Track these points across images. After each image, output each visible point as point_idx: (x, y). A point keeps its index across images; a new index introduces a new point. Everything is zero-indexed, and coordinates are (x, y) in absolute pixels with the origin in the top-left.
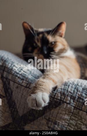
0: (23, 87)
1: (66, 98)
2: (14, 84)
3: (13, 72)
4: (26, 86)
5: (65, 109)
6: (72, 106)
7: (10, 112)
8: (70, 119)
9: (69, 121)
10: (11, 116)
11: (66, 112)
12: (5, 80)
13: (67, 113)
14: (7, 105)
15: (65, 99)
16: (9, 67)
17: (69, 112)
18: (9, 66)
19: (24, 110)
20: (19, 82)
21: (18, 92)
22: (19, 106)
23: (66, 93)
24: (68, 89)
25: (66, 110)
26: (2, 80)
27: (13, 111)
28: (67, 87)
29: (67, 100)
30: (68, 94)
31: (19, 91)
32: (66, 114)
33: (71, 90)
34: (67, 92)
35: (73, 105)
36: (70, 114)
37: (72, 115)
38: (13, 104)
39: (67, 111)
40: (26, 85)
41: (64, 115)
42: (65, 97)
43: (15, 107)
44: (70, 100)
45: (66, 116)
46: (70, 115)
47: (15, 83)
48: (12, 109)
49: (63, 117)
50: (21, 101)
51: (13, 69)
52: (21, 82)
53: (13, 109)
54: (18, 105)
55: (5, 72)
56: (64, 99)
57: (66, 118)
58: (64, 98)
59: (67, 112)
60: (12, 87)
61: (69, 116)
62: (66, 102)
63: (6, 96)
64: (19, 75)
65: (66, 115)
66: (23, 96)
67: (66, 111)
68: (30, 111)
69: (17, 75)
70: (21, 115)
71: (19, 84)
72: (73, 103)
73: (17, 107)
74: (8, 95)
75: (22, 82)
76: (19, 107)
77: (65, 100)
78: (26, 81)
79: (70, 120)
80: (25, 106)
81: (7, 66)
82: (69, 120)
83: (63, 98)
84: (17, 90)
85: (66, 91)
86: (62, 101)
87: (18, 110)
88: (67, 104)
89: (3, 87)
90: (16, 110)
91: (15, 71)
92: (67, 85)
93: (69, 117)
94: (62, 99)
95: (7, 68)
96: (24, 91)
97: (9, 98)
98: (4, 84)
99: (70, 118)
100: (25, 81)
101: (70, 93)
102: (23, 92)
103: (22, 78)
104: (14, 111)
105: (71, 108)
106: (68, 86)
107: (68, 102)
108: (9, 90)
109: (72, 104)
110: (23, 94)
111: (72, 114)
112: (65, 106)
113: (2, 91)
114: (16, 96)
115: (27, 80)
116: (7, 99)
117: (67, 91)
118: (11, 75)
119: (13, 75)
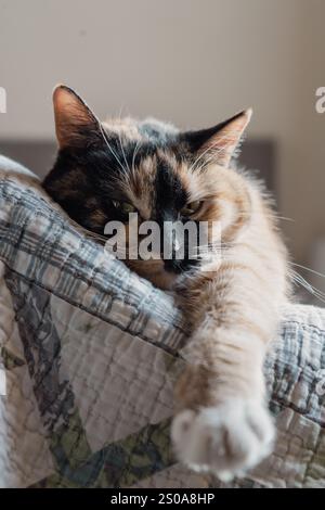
0: (115, 328)
1: (293, 387)
2: (72, 311)
3: (66, 258)
4: (130, 324)
5: (287, 432)
6: (314, 420)
7: (44, 430)
8: (306, 475)
9: (304, 482)
10: (52, 449)
11: (292, 445)
12: (24, 287)
13: (295, 448)
14: (33, 398)
15: (291, 392)
16: (45, 235)
17: (302, 446)
18: (43, 229)
19: (114, 425)
20: (94, 304)
21: (88, 346)
22: (90, 409)
23: (295, 366)
24: (300, 352)
25: (293, 436)
26: (10, 287)
27: (57, 425)
28: (298, 344)
29: (297, 395)
30: (302, 373)
31: (92, 343)
32: (292, 454)
33: (312, 355)
34: (299, 364)
35: (319, 418)
36: (307, 452)
37: (313, 458)
38: (62, 397)
39: (296, 439)
40: (128, 319)
41: (282, 458)
42: (290, 383)
43: (71, 411)
44: (309, 398)
45: (290, 461)
46: (307, 455)
47: (78, 310)
48: (54, 416)
49: (279, 464)
50: (101, 387)
51: (63, 244)
52: (105, 305)
53: (61, 421)
54: (83, 402)
55: (22, 254)
56: (286, 393)
57: (293, 470)
58: (289, 388)
59: (296, 444)
60: (60, 323)
61: (301, 462)
62: (292, 406)
63: (29, 358)
64: (90, 273)
65: (291, 457)
66: (113, 368)
67: (289, 441)
68: (141, 433)
69: (83, 270)
70: (96, 448)
71: (95, 314)
72: (318, 411)
73: (82, 414)
74: (35, 355)
75: (110, 307)
76: (89, 414)
77: (289, 398)
78: (127, 303)
79: (309, 478)
80: (118, 413)
81: (30, 227)
82: (303, 476)
83: (285, 389)
84: (84, 341)
85: (296, 361)
86: (279, 399)
87: (87, 427)
88: (299, 411)
89: (16, 319)
90: (73, 423)
91: (72, 251)
92: (293, 335)
93: (304, 466)
94: (281, 394)
95: (33, 235)
96: (118, 348)
97: (43, 367)
98: (20, 305)
99: (308, 468)
100: (122, 304)
101: (309, 368)
102: (114, 351)
103: (106, 285)
104: (65, 427)
105: (312, 428)
106: (297, 338)
107: (301, 403)
108: (42, 334)
109: (314, 412)
110: (112, 360)
111: (315, 452)
112: (289, 420)
113: (9, 335)
114: (78, 366)
115: (132, 301)
116: (31, 373)
117: (299, 358)
118: (56, 269)
119: (65, 269)
